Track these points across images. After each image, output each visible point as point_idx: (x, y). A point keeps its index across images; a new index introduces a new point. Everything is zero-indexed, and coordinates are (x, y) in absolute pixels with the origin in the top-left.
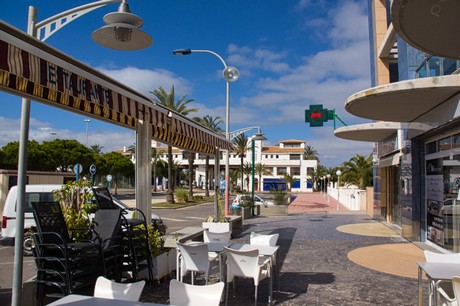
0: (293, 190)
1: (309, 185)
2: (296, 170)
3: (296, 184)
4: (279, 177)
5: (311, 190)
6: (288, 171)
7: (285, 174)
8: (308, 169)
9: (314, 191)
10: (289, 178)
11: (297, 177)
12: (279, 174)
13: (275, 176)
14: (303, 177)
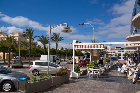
0: (119, 60)
1: (123, 59)
2: (120, 55)
3: (120, 58)
4: (115, 56)
5: (124, 60)
6: (118, 55)
7: (117, 55)
8: (123, 54)
9: (125, 60)
10: (118, 57)
11: (120, 56)
12: (115, 55)
13: (114, 56)
14: (122, 56)
